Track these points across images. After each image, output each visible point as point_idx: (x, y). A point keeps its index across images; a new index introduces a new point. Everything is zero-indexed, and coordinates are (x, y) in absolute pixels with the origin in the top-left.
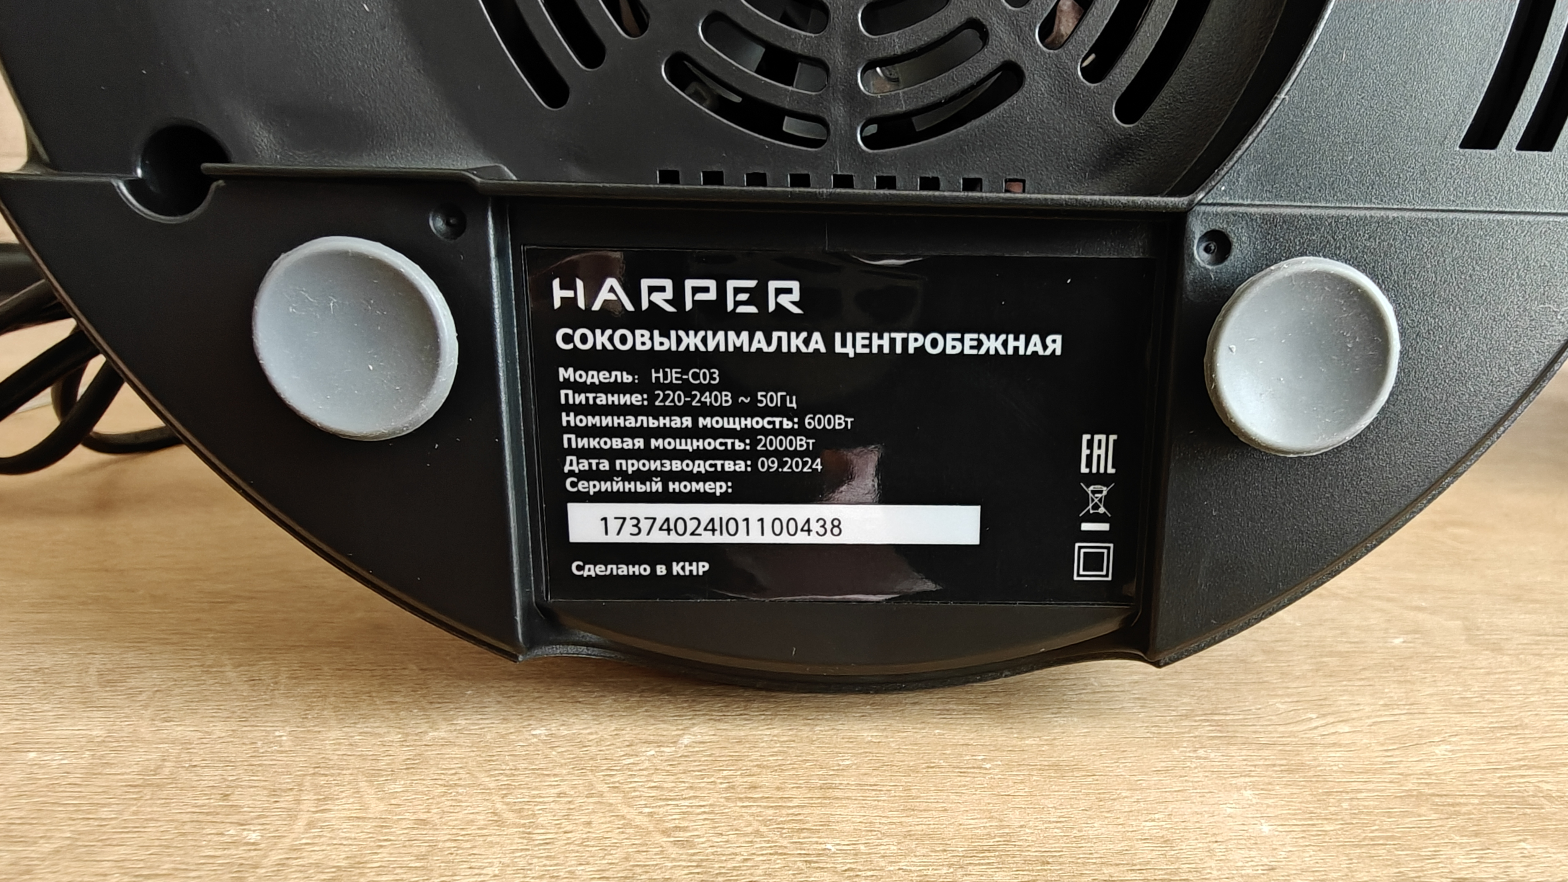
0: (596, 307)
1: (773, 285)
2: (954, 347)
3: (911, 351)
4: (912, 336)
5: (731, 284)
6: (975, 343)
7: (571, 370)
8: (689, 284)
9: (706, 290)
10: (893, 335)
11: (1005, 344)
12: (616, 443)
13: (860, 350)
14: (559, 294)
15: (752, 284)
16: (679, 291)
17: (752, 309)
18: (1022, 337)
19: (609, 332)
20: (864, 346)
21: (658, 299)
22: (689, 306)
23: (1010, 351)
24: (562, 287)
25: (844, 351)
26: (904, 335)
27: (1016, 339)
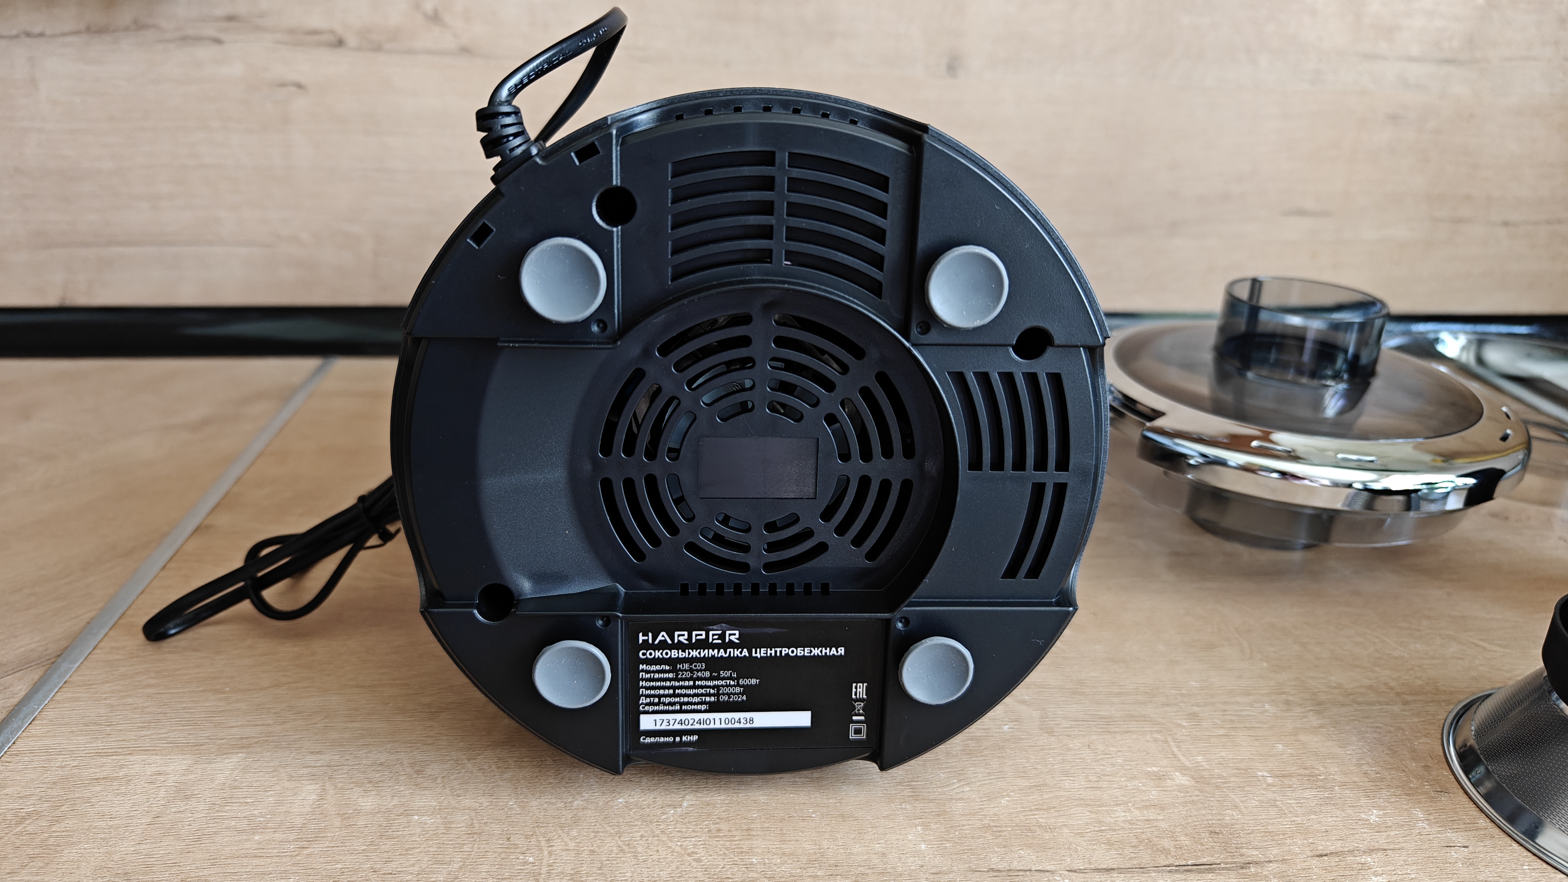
0: (656, 642)
1: (728, 633)
2: (800, 653)
3: (783, 654)
4: (784, 649)
5: (711, 633)
6: (809, 651)
7: (645, 665)
8: (694, 633)
9: (701, 635)
10: (776, 649)
11: (821, 652)
12: (662, 692)
13: (762, 655)
14: (641, 638)
15: (720, 632)
16: (690, 636)
17: (720, 641)
18: (828, 649)
19: (661, 651)
20: (764, 653)
21: (681, 639)
22: (694, 641)
23: (823, 654)
24: (643, 636)
25: (756, 655)
26: (781, 649)
27: (826, 649)
